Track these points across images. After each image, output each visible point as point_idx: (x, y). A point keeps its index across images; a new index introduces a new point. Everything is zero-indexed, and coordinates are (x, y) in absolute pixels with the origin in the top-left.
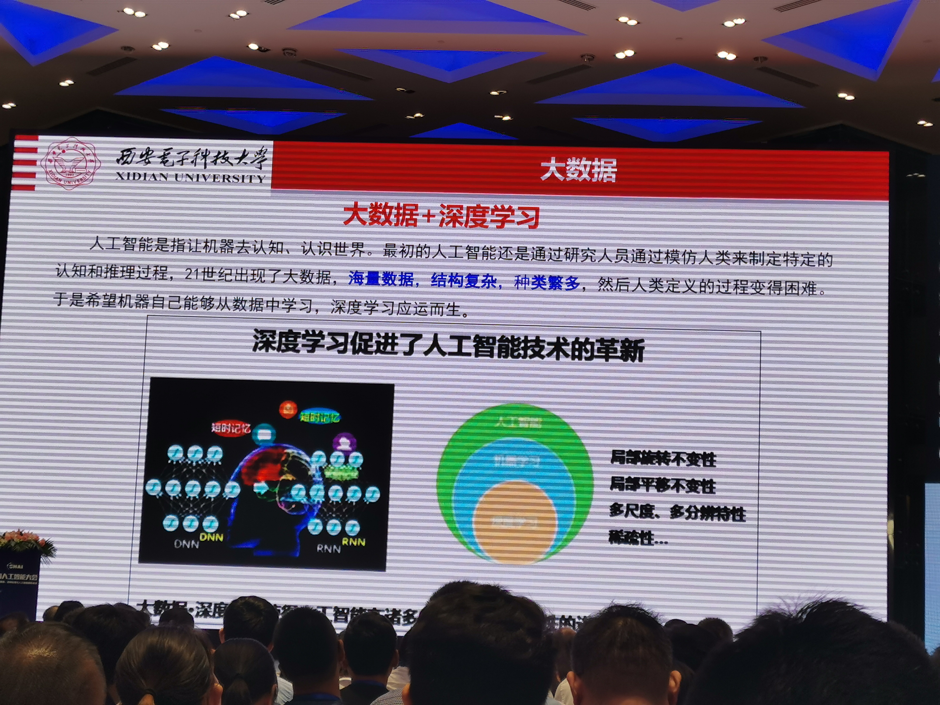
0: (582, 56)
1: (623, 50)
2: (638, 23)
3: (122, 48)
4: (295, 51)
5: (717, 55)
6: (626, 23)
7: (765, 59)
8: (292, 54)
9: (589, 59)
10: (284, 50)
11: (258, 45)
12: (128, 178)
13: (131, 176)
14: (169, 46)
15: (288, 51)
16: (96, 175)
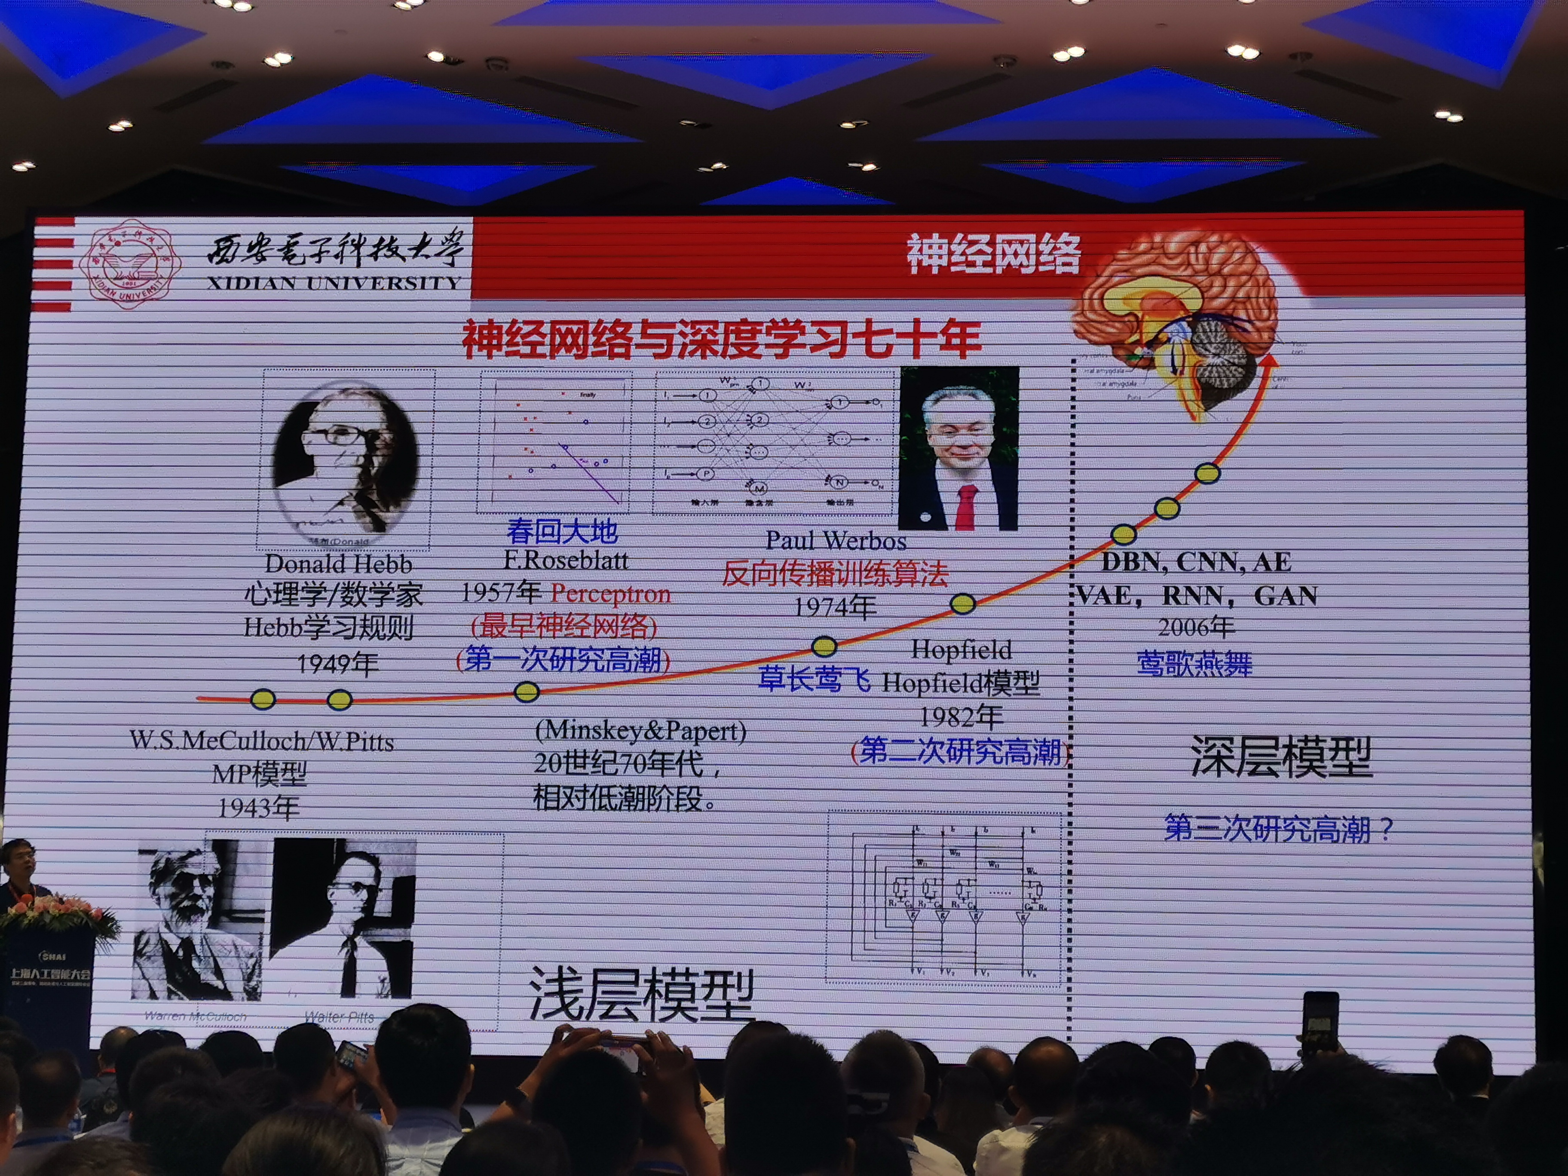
0: (996, 59)
1: (1065, 47)
3: (213, 64)
4: (506, 61)
5: (1227, 52)
7: (1308, 55)
8: (501, 67)
9: (1008, 64)
10: (487, 61)
11: (443, 54)
12: (228, 287)
13: (234, 283)
14: (293, 58)
15: (495, 62)
16: (174, 283)
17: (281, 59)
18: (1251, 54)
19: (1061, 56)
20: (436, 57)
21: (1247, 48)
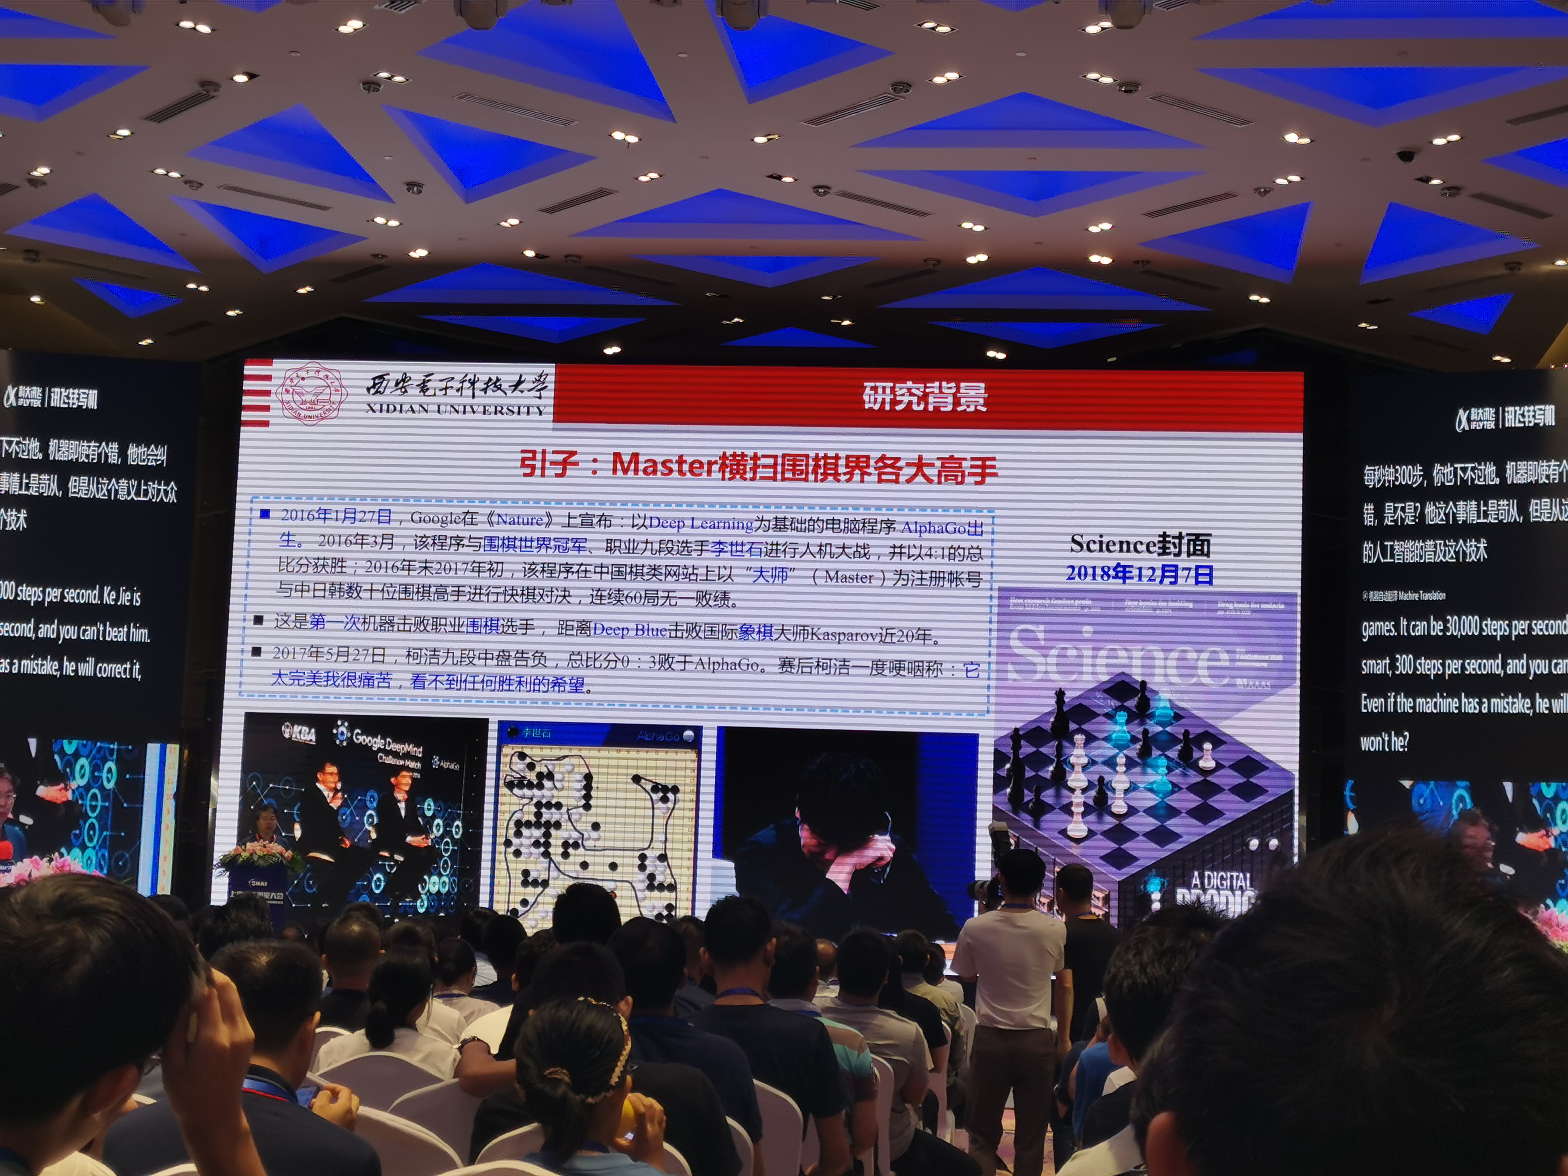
0: (925, 261)
1: (973, 255)
2: (986, 229)
3: (372, 256)
4: (579, 257)
5: (1089, 259)
6: (971, 229)
7: (1149, 262)
8: (576, 261)
9: (934, 263)
10: (566, 257)
11: (535, 252)
12: (381, 411)
13: (385, 407)
14: (429, 253)
15: (571, 258)
16: (343, 406)
17: (420, 253)
18: (1106, 261)
19: (972, 260)
20: (530, 253)
21: (1103, 256)
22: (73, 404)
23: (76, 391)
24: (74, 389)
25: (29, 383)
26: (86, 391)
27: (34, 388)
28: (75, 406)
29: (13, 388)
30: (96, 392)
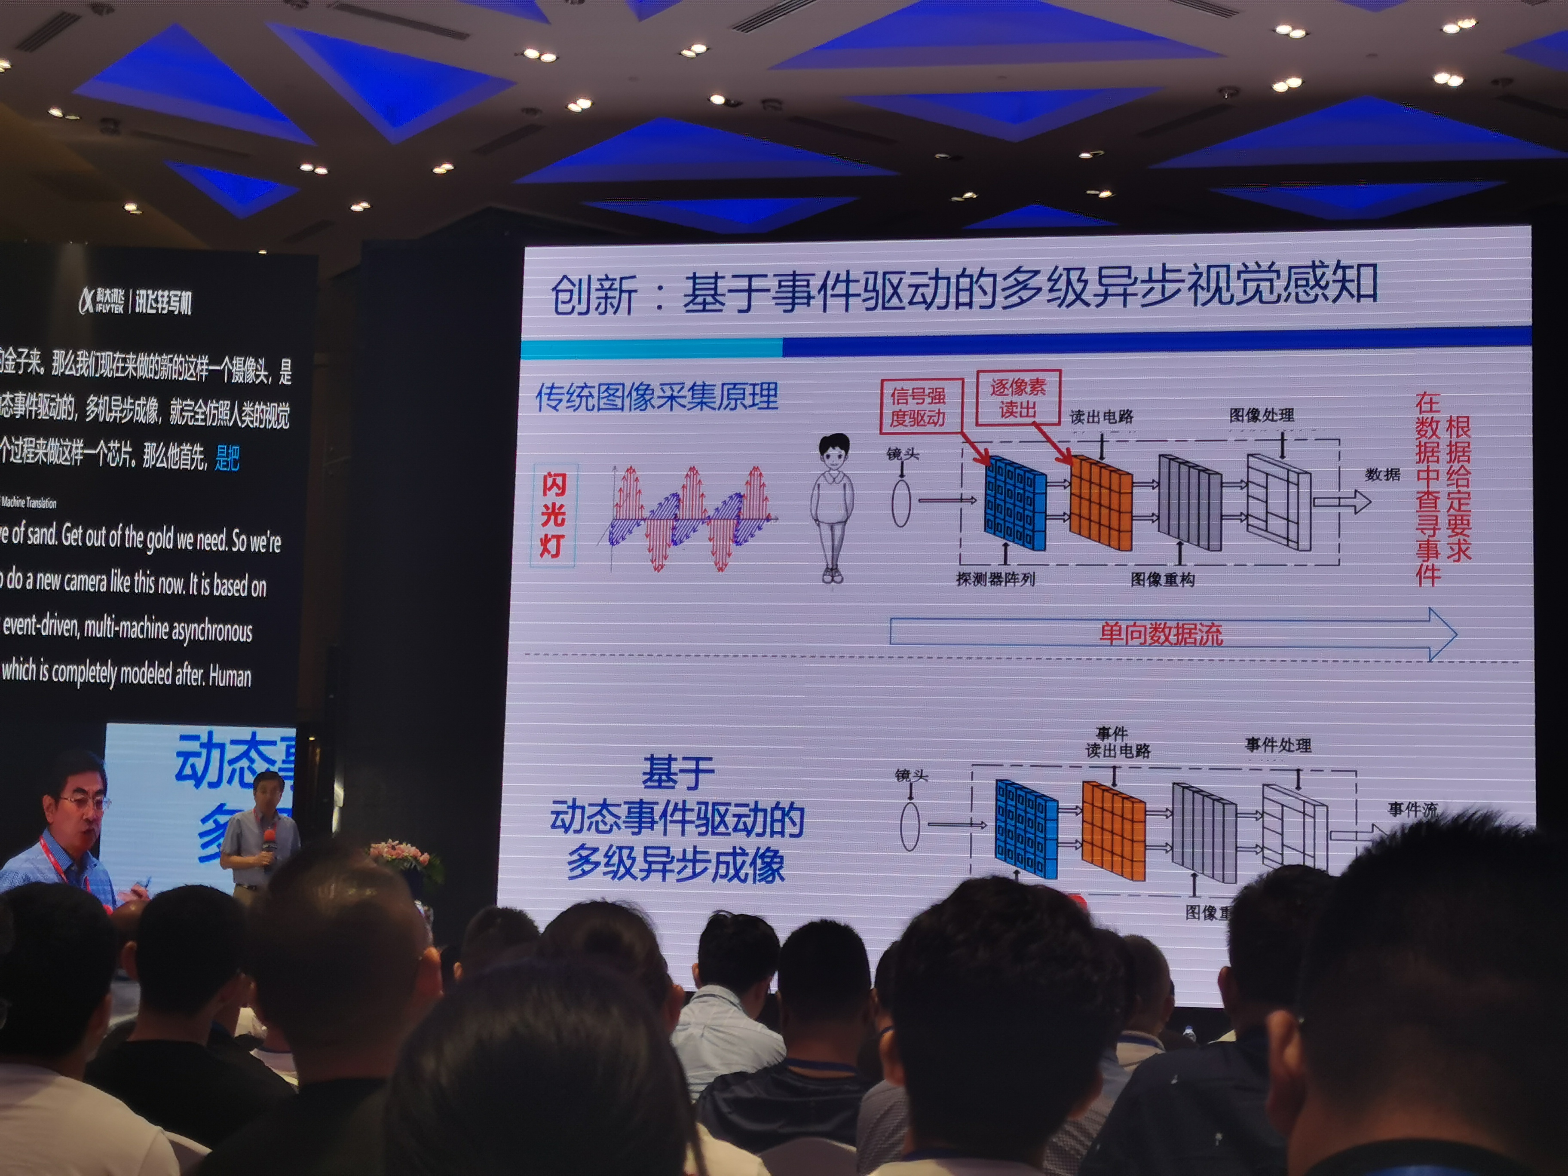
0: (1221, 90)
1: (1283, 78)
2: (1307, 34)
3: (523, 110)
4: (780, 102)
5: (1433, 80)
6: (1288, 35)
7: (1509, 81)
8: (776, 107)
10: (764, 102)
11: (724, 97)
14: (593, 104)
15: (770, 104)
17: (582, 104)
18: (1456, 81)
19: (1280, 87)
20: (718, 100)
21: (1452, 74)
22: (163, 309)
23: (166, 293)
24: (163, 290)
25: (110, 284)
26: (179, 293)
27: (116, 290)
28: (165, 312)
29: (90, 292)
30: (190, 293)
